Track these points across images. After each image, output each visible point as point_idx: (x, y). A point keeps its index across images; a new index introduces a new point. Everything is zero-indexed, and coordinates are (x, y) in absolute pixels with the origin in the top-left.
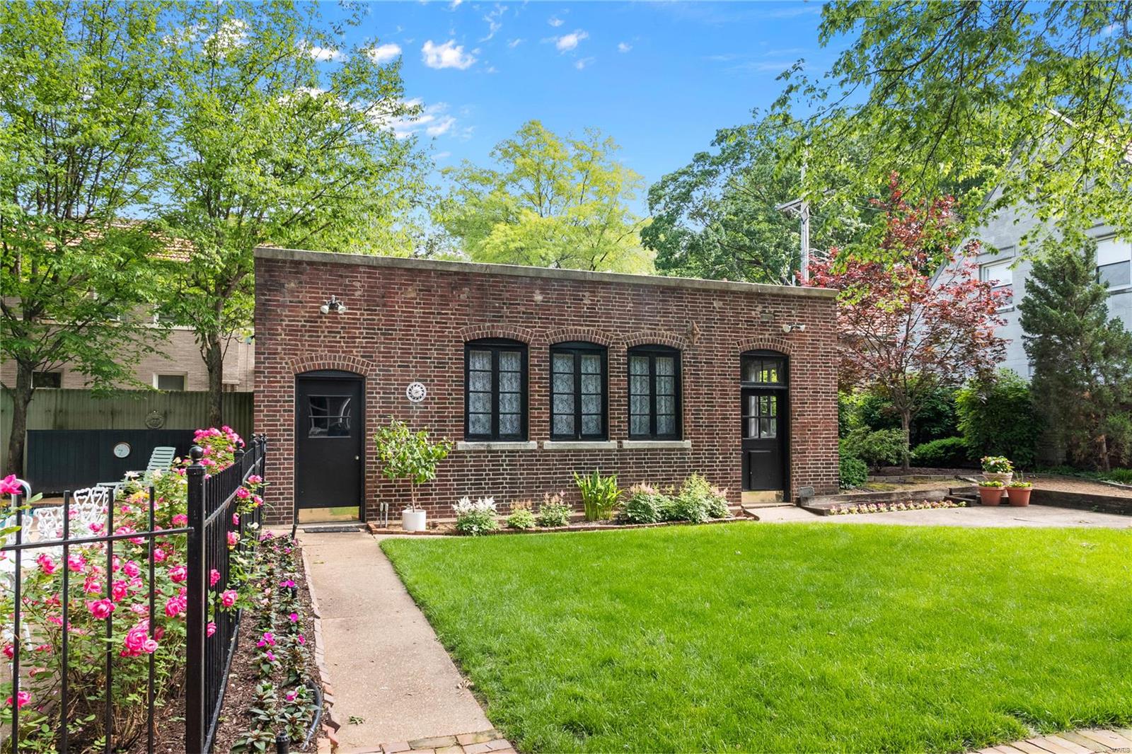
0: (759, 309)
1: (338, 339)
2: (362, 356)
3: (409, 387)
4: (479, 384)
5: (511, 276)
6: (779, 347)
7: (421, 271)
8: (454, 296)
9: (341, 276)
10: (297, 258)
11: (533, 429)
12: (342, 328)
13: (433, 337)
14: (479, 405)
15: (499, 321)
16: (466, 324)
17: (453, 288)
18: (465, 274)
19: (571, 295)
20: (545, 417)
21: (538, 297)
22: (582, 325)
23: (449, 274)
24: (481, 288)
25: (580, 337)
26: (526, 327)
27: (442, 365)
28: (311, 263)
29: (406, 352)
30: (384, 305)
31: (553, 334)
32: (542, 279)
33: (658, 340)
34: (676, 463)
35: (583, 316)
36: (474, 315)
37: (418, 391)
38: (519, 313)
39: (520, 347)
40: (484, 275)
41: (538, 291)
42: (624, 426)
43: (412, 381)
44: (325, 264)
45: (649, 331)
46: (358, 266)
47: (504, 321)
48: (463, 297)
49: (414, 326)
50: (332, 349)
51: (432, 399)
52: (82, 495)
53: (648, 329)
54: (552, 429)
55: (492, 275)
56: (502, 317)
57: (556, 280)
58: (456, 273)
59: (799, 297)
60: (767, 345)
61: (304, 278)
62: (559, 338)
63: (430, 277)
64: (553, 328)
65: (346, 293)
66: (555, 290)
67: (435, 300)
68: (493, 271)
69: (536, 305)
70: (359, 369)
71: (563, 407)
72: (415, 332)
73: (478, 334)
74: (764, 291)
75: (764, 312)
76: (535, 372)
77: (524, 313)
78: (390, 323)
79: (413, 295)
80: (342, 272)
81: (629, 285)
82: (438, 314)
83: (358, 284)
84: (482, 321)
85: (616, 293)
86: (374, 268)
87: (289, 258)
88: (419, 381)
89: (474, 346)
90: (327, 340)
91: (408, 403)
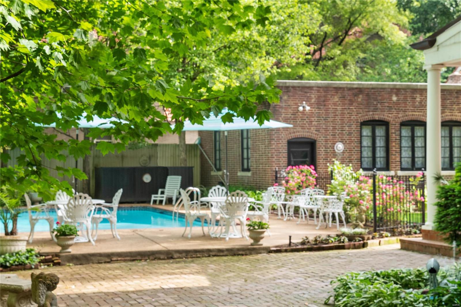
1: (305, 123)
2: (316, 131)
3: (336, 145)
4: (367, 143)
5: (381, 89)
7: (340, 88)
8: (355, 100)
9: (306, 92)
10: (288, 85)
11: (392, 165)
12: (307, 117)
13: (346, 120)
14: (367, 153)
15: (376, 111)
16: (361, 113)
17: (355, 96)
18: (360, 89)
19: (410, 96)
20: (398, 159)
21: (395, 98)
22: (416, 112)
23: (353, 89)
24: (368, 95)
25: (414, 118)
26: (389, 114)
27: (350, 134)
28: (293, 87)
29: (334, 128)
30: (325, 106)
31: (402, 117)
32: (396, 89)
33: (454, 118)
35: (416, 107)
36: (365, 109)
37: (340, 147)
38: (385, 107)
39: (385, 124)
40: (369, 89)
41: (394, 95)
43: (337, 142)
44: (299, 87)
46: (313, 87)
47: (378, 111)
48: (359, 100)
49: (338, 115)
50: (303, 128)
51: (346, 151)
54: (401, 165)
55: (372, 89)
56: (377, 109)
57: (403, 89)
58: (356, 88)
61: (291, 94)
62: (405, 119)
63: (344, 90)
64: (402, 114)
65: (308, 100)
66: (402, 94)
67: (347, 102)
68: (373, 87)
69: (394, 102)
70: (314, 137)
71: (406, 154)
72: (338, 118)
73: (367, 118)
76: (393, 137)
77: (388, 107)
78: (327, 114)
79: (337, 100)
80: (306, 90)
82: (349, 109)
83: (313, 96)
84: (368, 111)
86: (320, 87)
87: (284, 85)
88: (340, 142)
89: (364, 124)
90: (300, 123)
91: (336, 153)
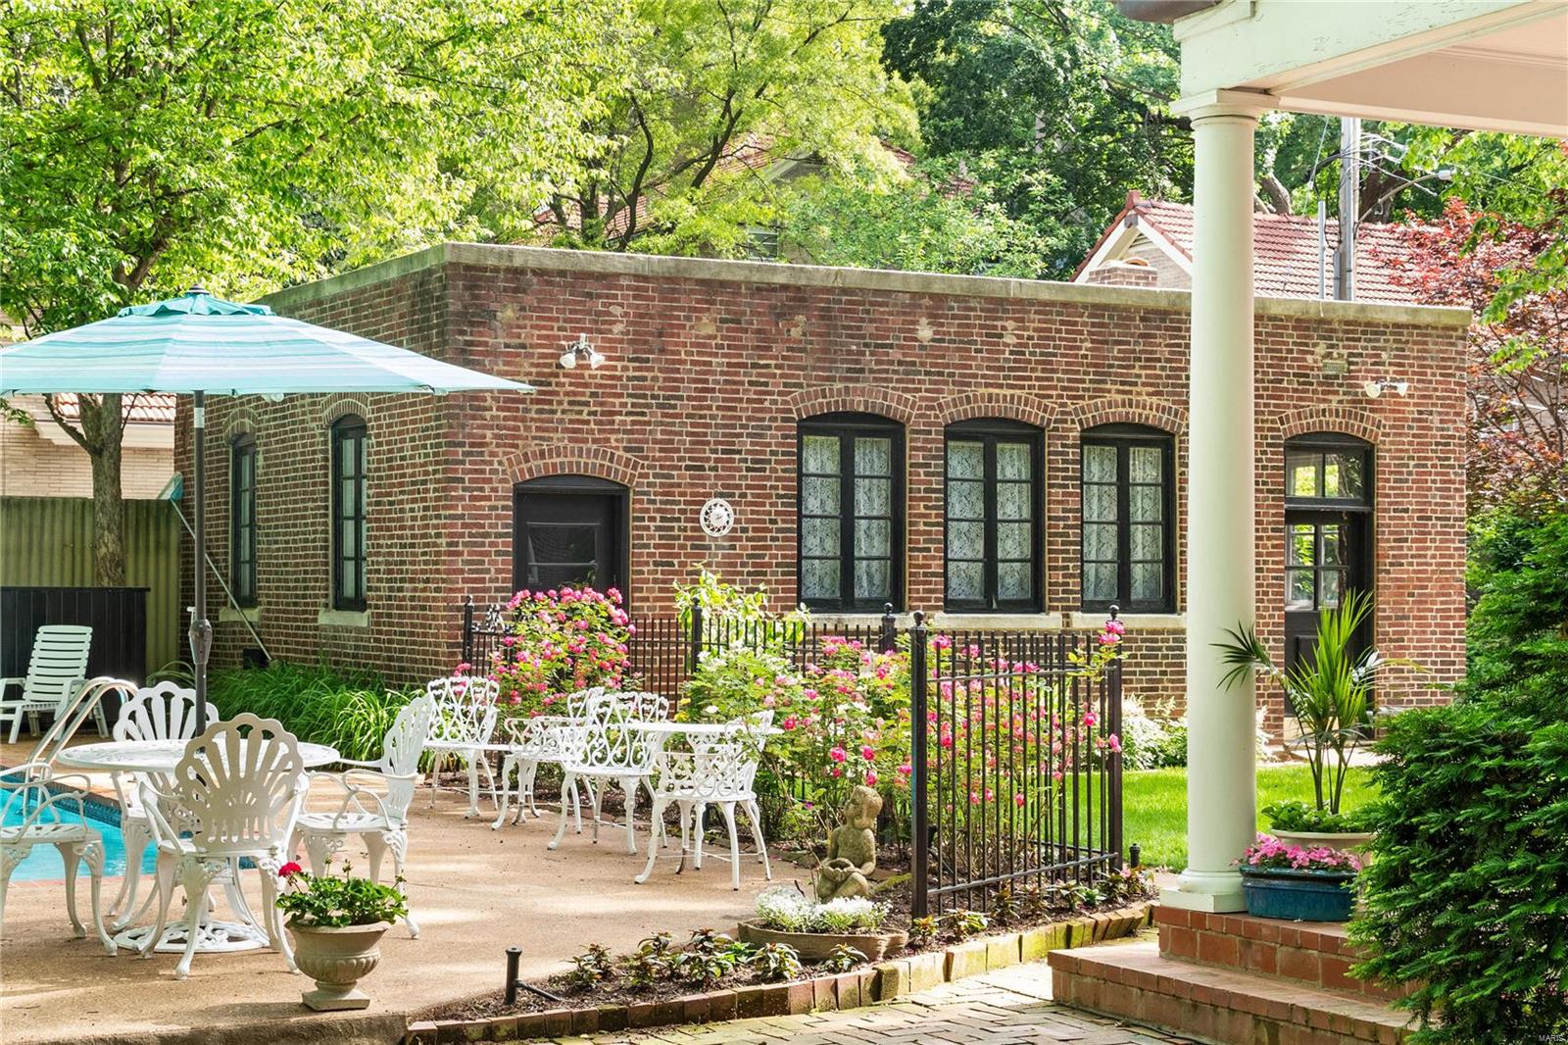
0: (1321, 349)
1: (585, 417)
2: (627, 450)
3: (705, 508)
4: (820, 500)
5: (877, 292)
6: (1356, 428)
7: (723, 284)
8: (780, 332)
9: (589, 295)
10: (518, 262)
11: (913, 590)
12: (593, 395)
13: (744, 411)
14: (821, 541)
15: (857, 380)
16: (800, 386)
17: (780, 316)
18: (798, 289)
19: (982, 327)
20: (936, 566)
21: (925, 332)
22: (1001, 386)
23: (772, 289)
24: (826, 315)
25: (997, 409)
26: (905, 390)
27: (758, 465)
28: (540, 273)
29: (699, 441)
30: (662, 351)
31: (952, 404)
32: (932, 296)
33: (1135, 414)
34: (1165, 657)
35: (1003, 369)
36: (814, 369)
37: (720, 515)
38: (891, 363)
39: (888, 428)
40: (829, 290)
41: (924, 321)
42: (1074, 584)
43: (709, 495)
44: (562, 273)
45: (1119, 398)
46: (617, 275)
47: (865, 380)
48: (795, 333)
49: (713, 390)
50: (576, 434)
51: (744, 530)
52: (436, 688)
53: (1119, 392)
54: (946, 589)
55: (845, 291)
56: (862, 371)
57: (956, 298)
58: (785, 287)
59: (1396, 325)
60: (1333, 423)
61: (530, 300)
62: (964, 411)
63: (738, 294)
64: (951, 392)
65: (599, 325)
66: (954, 317)
67: (749, 339)
68: (850, 283)
69: (922, 347)
70: (620, 473)
71: (966, 545)
72: (713, 402)
73: (819, 405)
74: (1330, 316)
75: (1329, 355)
76: (918, 479)
77: (900, 363)
78: (673, 383)
79: (711, 330)
80: (591, 287)
81: (1085, 306)
82: (755, 366)
83: (617, 311)
84: (828, 379)
85: (1063, 323)
86: (645, 279)
87: (504, 264)
88: (722, 495)
89: (812, 425)
90: (567, 417)
91: (703, 538)
